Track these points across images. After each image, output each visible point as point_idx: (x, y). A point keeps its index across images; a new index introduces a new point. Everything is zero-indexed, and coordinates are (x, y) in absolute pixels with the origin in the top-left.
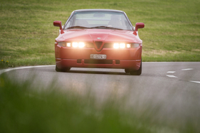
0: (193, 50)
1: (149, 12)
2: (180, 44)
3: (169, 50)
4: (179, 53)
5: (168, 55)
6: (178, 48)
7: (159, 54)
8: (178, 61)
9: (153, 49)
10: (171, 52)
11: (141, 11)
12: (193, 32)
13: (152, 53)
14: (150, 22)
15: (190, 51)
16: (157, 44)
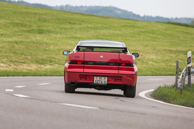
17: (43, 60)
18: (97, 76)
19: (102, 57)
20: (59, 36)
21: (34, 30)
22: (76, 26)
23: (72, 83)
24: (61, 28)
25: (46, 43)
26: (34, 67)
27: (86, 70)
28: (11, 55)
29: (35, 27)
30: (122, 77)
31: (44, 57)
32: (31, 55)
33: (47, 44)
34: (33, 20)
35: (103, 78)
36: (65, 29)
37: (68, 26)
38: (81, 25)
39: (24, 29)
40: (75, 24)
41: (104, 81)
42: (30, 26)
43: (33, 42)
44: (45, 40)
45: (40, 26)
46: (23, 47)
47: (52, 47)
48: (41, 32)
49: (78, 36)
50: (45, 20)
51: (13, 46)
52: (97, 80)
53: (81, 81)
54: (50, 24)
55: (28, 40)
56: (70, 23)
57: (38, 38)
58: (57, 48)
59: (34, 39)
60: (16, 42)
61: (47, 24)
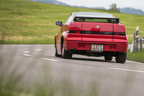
0: (42, 36)
1: (11, 8)
2: (33, 32)
3: (25, 36)
4: (33, 38)
5: (25, 40)
6: (32, 34)
7: (18, 39)
8: (32, 44)
9: (14, 35)
10: (26, 37)
11: (4, 7)
12: (43, 23)
13: (13, 38)
14: (11, 15)
15: (40, 36)
16: (17, 31)
17: (26, 33)
18: (94, 44)
19: (98, 27)
20: (33, 17)
21: (15, 13)
22: (42, 10)
23: (71, 51)
24: (33, 12)
25: (25, 21)
26: (21, 38)
27: (84, 39)
28: (4, 29)
29: (15, 11)
30: (116, 45)
31: (26, 31)
32: (17, 29)
33: (27, 22)
34: (13, 6)
35: (99, 46)
36: (36, 12)
37: (38, 10)
38: (45, 9)
39: (9, 12)
40: (41, 9)
41: (100, 48)
42: (12, 10)
43: (17, 21)
44: (25, 19)
45: (19, 10)
46: (11, 24)
47: (30, 24)
48: (20, 14)
49: (45, 17)
50: (21, 6)
51: (4, 24)
52: (94, 48)
53: (79, 49)
54: (25, 9)
55: (13, 19)
56: (38, 8)
57: (19, 18)
58: (33, 25)
59: (17, 19)
60: (5, 21)
61: (23, 9)
